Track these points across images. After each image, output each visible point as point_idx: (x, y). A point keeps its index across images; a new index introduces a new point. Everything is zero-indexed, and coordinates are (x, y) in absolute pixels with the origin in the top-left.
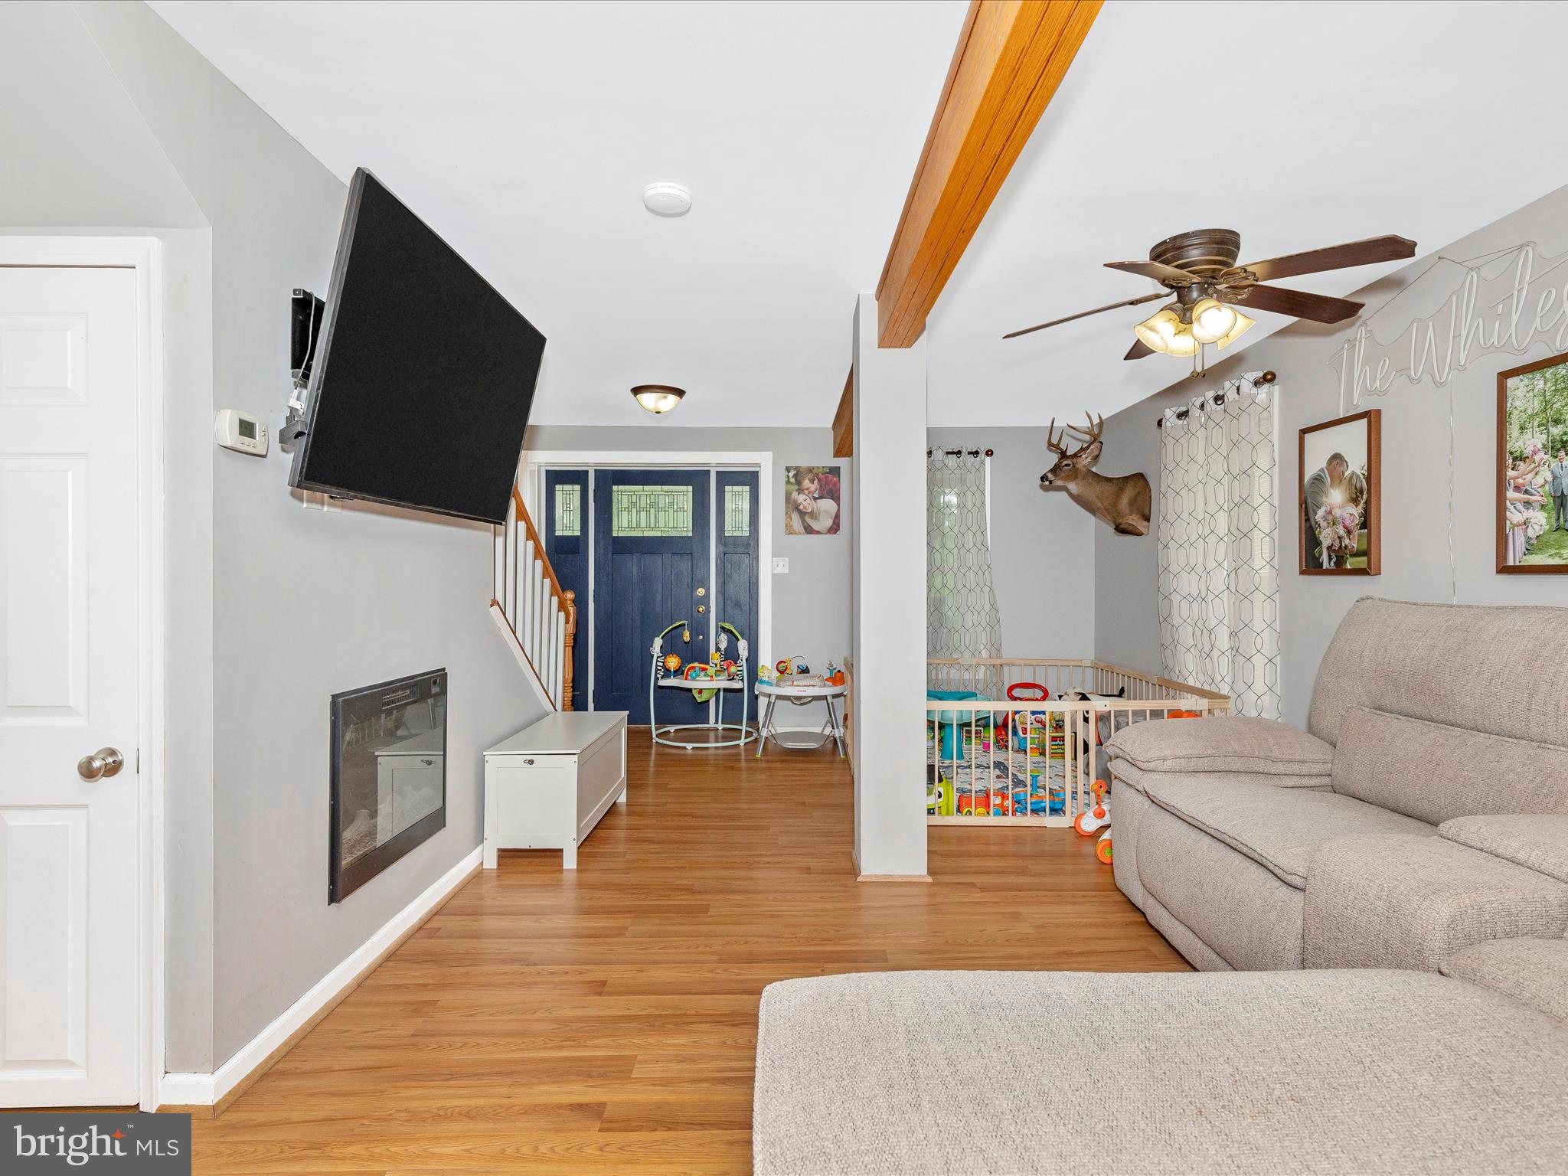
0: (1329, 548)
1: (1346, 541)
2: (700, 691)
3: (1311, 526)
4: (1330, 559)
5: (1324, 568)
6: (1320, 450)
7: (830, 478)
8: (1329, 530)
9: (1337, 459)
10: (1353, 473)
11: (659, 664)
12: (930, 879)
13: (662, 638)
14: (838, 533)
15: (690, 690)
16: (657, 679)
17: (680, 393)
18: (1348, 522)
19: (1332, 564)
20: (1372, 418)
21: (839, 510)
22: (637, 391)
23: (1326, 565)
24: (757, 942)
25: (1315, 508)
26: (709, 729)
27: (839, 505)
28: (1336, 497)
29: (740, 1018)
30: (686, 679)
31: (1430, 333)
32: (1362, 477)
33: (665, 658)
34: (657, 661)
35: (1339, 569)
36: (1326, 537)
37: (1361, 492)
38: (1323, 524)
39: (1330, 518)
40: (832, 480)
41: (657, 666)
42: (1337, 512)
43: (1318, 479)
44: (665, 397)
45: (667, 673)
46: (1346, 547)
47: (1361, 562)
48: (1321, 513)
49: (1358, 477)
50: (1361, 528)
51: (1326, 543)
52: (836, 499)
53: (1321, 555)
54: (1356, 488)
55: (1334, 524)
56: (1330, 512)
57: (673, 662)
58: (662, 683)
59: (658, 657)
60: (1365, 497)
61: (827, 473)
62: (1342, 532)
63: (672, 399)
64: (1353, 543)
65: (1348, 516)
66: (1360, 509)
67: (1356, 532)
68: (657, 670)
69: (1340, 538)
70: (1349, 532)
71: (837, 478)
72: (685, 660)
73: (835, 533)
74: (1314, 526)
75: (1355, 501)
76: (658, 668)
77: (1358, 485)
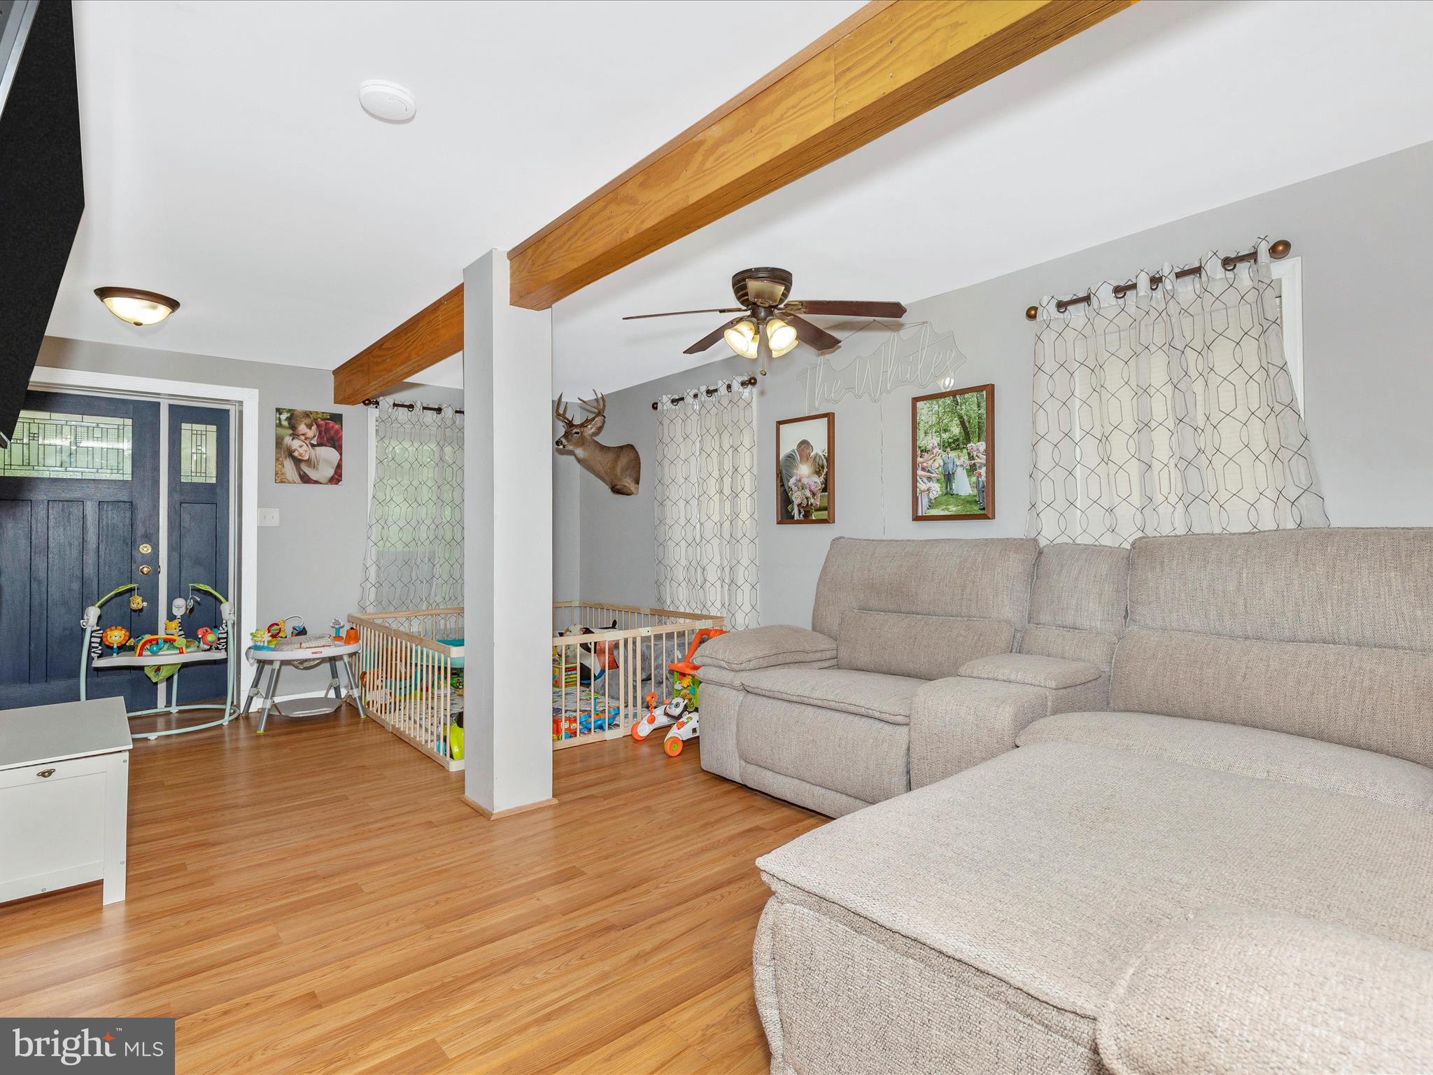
0: (799, 505)
1: (812, 501)
2: (158, 669)
3: (785, 490)
4: (800, 513)
5: (796, 519)
6: (791, 437)
7: (331, 425)
8: (799, 493)
9: (804, 444)
10: (817, 454)
11: (93, 640)
12: (555, 801)
13: (100, 607)
14: (340, 484)
15: (141, 668)
16: (90, 659)
17: (173, 304)
18: (813, 488)
19: (801, 516)
20: (830, 417)
21: (341, 460)
22: (103, 293)
23: (796, 517)
24: (448, 899)
25: (788, 477)
26: (157, 715)
27: (341, 454)
28: (804, 470)
29: (506, 964)
30: (140, 655)
31: (868, 366)
32: (823, 457)
33: (105, 631)
34: (91, 637)
35: (807, 519)
36: (797, 497)
37: (823, 467)
38: (794, 488)
39: (800, 484)
40: (333, 427)
41: (91, 642)
42: (805, 481)
43: (790, 457)
44: (154, 308)
45: (107, 650)
46: (812, 504)
47: (824, 514)
48: (792, 481)
49: (820, 456)
50: (822, 492)
51: (796, 502)
52: (339, 448)
53: (793, 510)
54: (819, 465)
55: (803, 489)
56: (800, 481)
57: (116, 636)
58: (99, 663)
59: (92, 632)
60: (825, 470)
61: (328, 419)
62: (809, 494)
63: (163, 310)
64: (817, 502)
65: (813, 483)
66: (822, 479)
67: (819, 494)
68: (90, 647)
69: (807, 498)
70: (814, 494)
71: (340, 426)
72: (134, 633)
73: (337, 484)
74: (787, 490)
75: (818, 473)
76: (93, 645)
77: (820, 463)
